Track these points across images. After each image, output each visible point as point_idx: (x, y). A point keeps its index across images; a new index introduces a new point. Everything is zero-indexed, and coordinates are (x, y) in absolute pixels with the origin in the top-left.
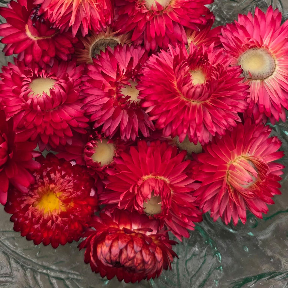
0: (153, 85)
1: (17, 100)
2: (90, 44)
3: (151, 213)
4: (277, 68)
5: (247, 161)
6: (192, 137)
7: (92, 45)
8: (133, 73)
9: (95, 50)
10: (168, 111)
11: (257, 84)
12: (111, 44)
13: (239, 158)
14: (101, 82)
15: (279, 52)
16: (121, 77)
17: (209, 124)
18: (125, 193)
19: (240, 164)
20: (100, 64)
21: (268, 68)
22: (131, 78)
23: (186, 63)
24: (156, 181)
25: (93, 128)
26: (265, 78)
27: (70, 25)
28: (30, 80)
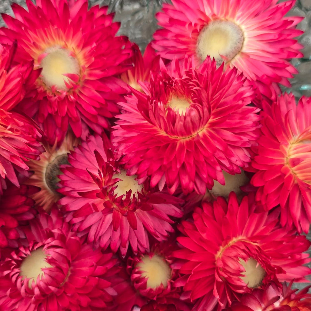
0: (142, 156)
1: (23, 302)
2: (42, 181)
3: (256, 284)
4: (243, 27)
5: (301, 144)
6: (231, 168)
7: (44, 180)
8: (110, 165)
9: (52, 181)
10: (183, 166)
11: (239, 62)
12: (61, 162)
13: (290, 148)
14: (88, 205)
15: (230, 10)
16: (102, 181)
17: (235, 140)
18: (215, 288)
19: (297, 153)
20: (70, 189)
21: (235, 34)
22: (115, 172)
23: (154, 100)
24: (233, 247)
25: (124, 257)
26: (241, 48)
27: (3, 176)
28: (16, 270)
